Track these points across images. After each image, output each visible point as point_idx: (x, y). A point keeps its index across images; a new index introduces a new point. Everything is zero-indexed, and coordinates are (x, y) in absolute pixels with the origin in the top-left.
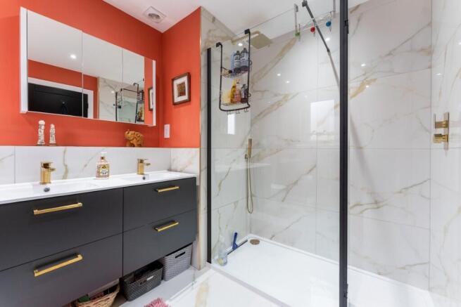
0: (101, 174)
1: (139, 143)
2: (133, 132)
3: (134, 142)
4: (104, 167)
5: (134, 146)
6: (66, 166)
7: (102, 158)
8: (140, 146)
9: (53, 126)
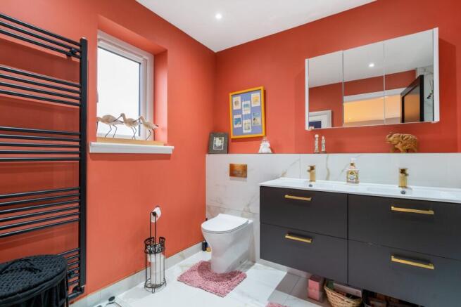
0: (349, 180)
1: (405, 148)
2: (398, 134)
3: (399, 146)
4: (352, 173)
5: (399, 152)
6: (328, 169)
7: (352, 164)
8: (408, 151)
9: (323, 138)
